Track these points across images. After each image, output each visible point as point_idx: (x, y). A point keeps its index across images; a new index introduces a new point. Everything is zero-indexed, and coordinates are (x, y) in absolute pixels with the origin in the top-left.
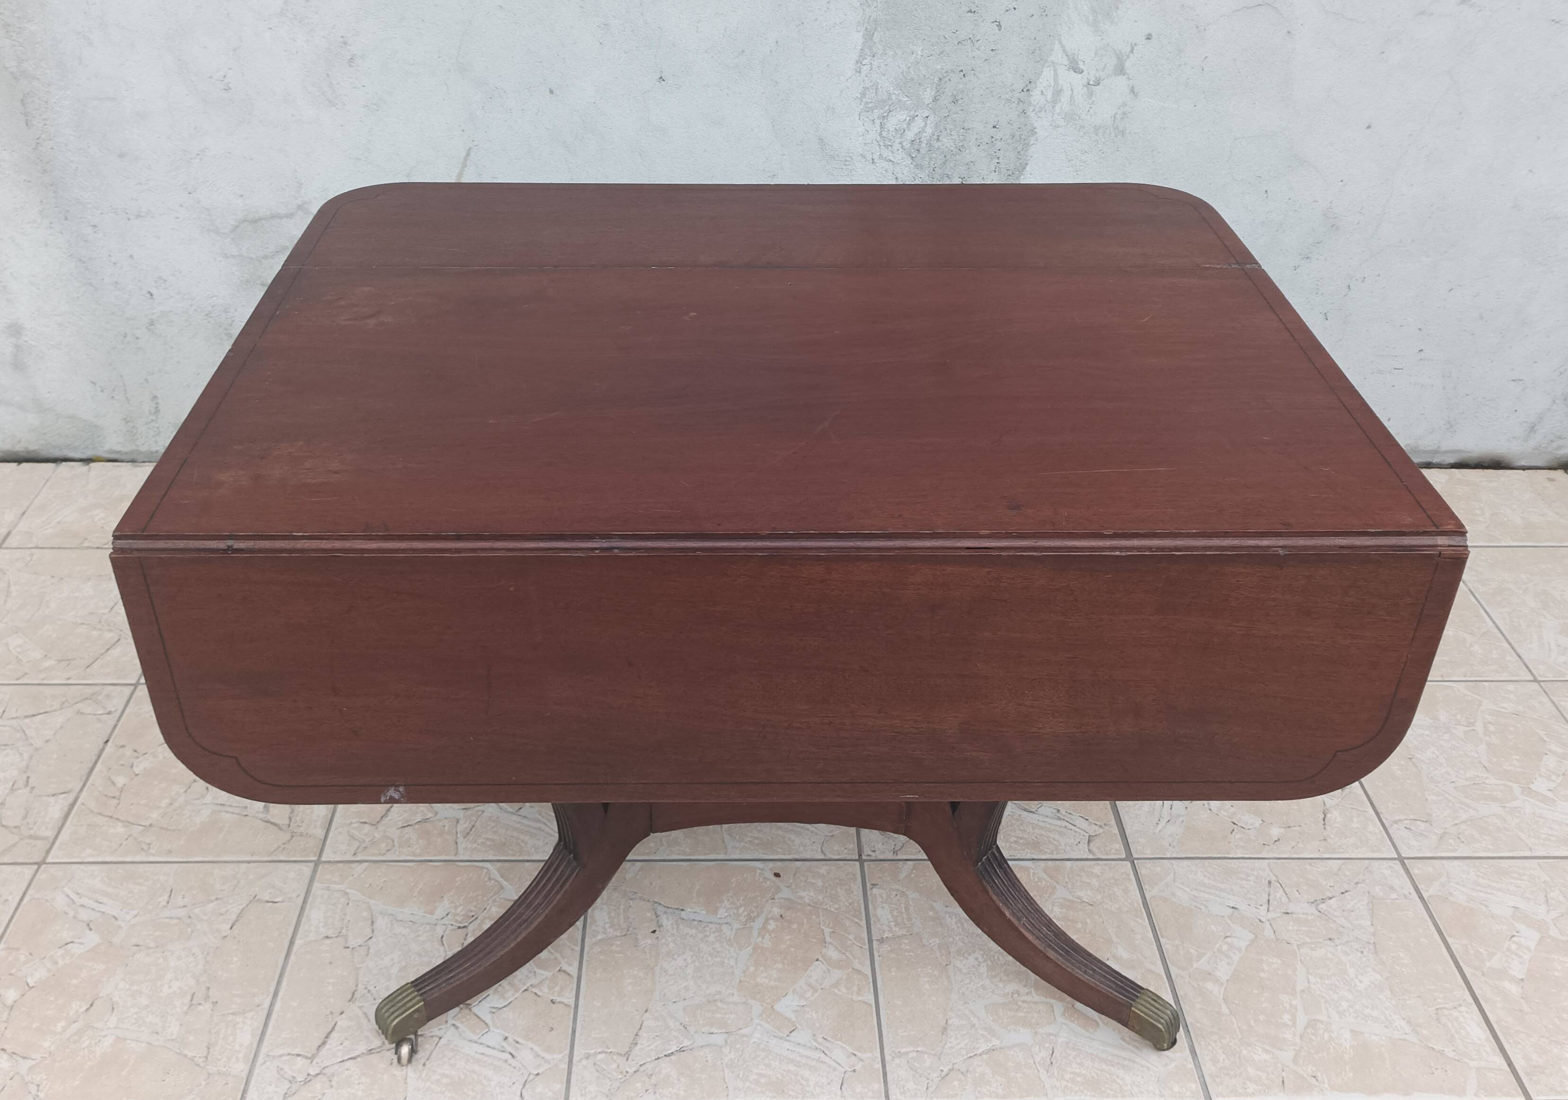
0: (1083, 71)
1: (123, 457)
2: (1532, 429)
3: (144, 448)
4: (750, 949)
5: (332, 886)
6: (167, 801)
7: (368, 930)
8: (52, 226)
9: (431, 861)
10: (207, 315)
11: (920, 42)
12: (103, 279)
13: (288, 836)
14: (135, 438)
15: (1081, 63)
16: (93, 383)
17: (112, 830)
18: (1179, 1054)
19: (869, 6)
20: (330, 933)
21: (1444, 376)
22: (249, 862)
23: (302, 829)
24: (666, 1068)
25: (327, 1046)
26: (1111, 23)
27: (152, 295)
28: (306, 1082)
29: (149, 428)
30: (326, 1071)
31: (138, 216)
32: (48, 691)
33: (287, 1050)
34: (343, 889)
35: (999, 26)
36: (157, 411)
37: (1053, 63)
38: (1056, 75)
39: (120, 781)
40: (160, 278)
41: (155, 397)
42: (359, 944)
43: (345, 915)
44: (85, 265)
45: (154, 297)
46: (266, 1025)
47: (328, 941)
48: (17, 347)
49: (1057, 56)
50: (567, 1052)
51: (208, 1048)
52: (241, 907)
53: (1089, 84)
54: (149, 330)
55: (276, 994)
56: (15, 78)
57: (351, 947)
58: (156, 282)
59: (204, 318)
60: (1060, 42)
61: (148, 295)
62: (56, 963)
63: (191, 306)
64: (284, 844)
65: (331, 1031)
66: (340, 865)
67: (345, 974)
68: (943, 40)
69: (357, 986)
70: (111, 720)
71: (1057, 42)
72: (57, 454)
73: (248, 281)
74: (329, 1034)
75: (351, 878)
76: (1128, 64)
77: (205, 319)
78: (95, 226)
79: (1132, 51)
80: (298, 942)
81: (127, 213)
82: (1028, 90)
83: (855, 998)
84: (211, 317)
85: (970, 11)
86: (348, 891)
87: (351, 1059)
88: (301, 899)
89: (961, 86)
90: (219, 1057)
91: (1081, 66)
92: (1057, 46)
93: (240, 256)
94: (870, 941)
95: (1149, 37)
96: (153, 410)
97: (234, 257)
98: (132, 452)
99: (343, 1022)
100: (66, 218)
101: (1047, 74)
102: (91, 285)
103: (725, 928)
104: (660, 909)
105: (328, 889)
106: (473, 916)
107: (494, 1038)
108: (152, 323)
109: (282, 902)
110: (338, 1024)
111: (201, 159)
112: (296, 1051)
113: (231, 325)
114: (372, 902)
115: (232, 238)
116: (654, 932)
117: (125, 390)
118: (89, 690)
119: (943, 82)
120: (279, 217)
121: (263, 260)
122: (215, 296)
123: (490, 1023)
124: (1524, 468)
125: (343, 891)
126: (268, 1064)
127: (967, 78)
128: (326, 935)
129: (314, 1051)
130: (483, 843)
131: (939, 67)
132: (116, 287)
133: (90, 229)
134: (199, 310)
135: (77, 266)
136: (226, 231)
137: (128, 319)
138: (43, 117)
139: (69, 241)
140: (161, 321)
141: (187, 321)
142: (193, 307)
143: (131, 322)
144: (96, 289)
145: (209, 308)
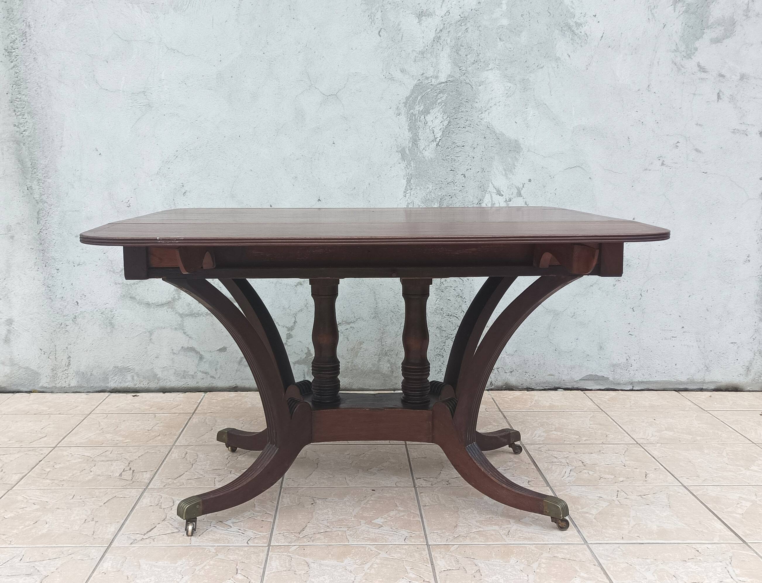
0: (503, 195)
1: (48, 390)
2: (748, 369)
3: (58, 386)
4: (360, 508)
5: (153, 494)
6: (71, 474)
7: (171, 504)
8: (38, 270)
10: (102, 313)
11: (431, 183)
12: (56, 296)
13: (132, 482)
14: (55, 379)
15: (502, 192)
16: (40, 349)
17: (44, 481)
18: (571, 531)
19: (408, 169)
20: (153, 505)
21: (697, 341)
22: (112, 489)
23: (138, 480)
24: (318, 536)
25: (152, 532)
26: (513, 174)
27: (78, 303)
28: (141, 540)
29: (63, 374)
30: (151, 538)
31: (79, 265)
32: (11, 449)
33: (132, 533)
35: (465, 176)
36: (69, 364)
37: (490, 192)
38: (491, 197)
39: (48, 470)
40: (83, 294)
41: (70, 357)
42: (167, 508)
43: (160, 500)
44: (50, 289)
46: (122, 527)
47: (152, 507)
48: (9, 331)
49: (491, 189)
50: (270, 532)
51: (94, 532)
52: (109, 499)
53: (506, 201)
54: (73, 321)
55: (126, 520)
56: (37, 202)
57: (163, 509)
58: (81, 297)
60: (492, 183)
61: (77, 304)
62: (19, 512)
63: (95, 308)
64: (129, 484)
66: (157, 489)
67: (160, 515)
68: (441, 183)
69: (166, 517)
70: (43, 456)
71: (490, 183)
72: (14, 388)
73: (124, 296)
74: (153, 529)
75: (162, 492)
76: (522, 192)
79: (523, 186)
80: (137, 507)
81: (74, 263)
82: (480, 204)
83: (411, 519)
84: (104, 314)
85: (451, 170)
86: (161, 495)
87: (164, 535)
88: (138, 496)
89: (450, 202)
90: (99, 534)
91: (502, 193)
92: (490, 185)
93: (122, 283)
94: (419, 506)
95: (530, 181)
96: (67, 364)
97: (119, 284)
98: (52, 388)
99: (159, 526)
100: (46, 266)
101: (487, 196)
102: (50, 298)
103: (347, 503)
104: (315, 499)
105: (151, 495)
107: (234, 529)
108: (75, 318)
109: (129, 498)
110: (157, 526)
112: (136, 533)
113: (113, 318)
114: (173, 497)
115: (120, 275)
116: (312, 504)
117: (56, 353)
118: (32, 449)
119: (442, 200)
121: (133, 285)
123: (232, 525)
124: (749, 391)
125: (158, 495)
126: (123, 536)
127: (453, 199)
128: (151, 505)
129: (145, 533)
131: (440, 194)
132: (62, 299)
133: (56, 271)
134: (99, 311)
135: (46, 290)
136: (118, 271)
137: (64, 316)
138: (46, 219)
139: (45, 277)
140: (80, 317)
141: (92, 316)
142: (96, 309)
143: (65, 317)
144: (52, 301)
145: (104, 309)
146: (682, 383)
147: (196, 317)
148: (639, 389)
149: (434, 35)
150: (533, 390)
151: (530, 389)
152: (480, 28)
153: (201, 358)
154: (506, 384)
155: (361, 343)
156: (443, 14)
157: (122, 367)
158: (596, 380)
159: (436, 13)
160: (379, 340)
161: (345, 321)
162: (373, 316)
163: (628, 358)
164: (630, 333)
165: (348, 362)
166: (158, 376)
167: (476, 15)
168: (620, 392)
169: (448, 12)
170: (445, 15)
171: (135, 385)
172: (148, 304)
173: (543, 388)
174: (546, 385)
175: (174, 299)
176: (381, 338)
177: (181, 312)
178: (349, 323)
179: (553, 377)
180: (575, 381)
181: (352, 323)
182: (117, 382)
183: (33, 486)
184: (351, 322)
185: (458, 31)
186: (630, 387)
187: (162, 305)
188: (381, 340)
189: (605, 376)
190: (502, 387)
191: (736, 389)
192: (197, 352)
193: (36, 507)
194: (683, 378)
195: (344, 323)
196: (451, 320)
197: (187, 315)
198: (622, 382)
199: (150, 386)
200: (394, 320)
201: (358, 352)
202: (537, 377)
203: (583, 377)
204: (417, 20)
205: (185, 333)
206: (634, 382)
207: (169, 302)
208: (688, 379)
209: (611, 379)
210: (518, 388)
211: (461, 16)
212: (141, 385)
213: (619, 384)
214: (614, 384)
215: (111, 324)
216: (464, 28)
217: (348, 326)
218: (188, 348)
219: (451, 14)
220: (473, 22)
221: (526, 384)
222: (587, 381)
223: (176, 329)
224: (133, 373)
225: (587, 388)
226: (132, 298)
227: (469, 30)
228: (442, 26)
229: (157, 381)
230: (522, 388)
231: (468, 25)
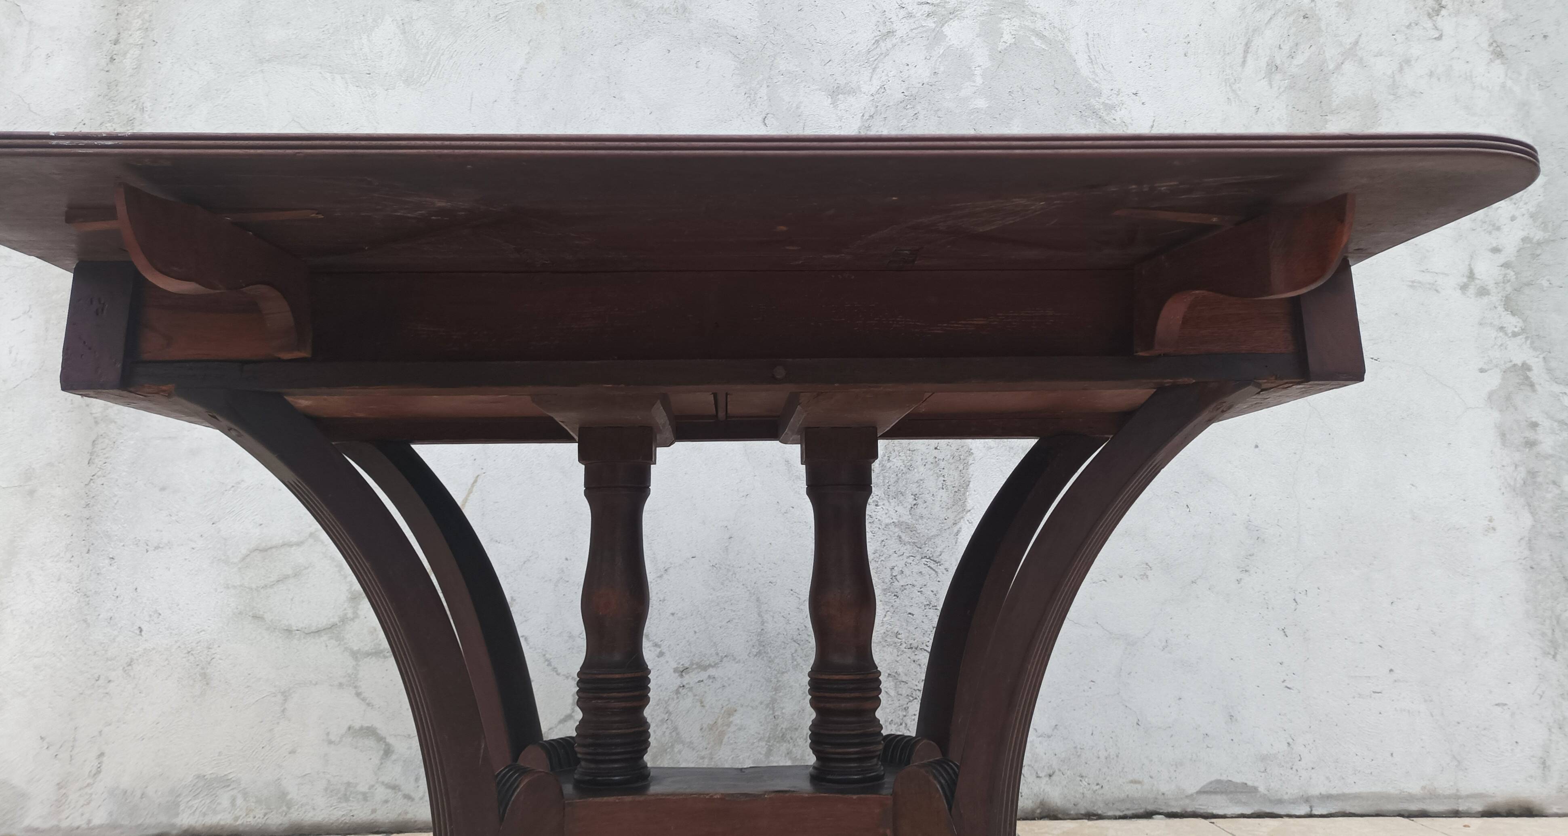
2: (1545, 765)
3: (65, 824)
10: (188, 652)
16: (42, 737)
21: (1425, 701)
27: (141, 631)
31: (157, 548)
40: (156, 611)
44: (87, 599)
45: (143, 633)
54: (125, 671)
58: (150, 616)
59: (185, 655)
61: (138, 632)
63: (176, 642)
73: (240, 613)
77: (185, 657)
81: (147, 545)
84: (192, 654)
93: (241, 586)
97: (234, 587)
100: (88, 552)
102: (85, 621)
111: (234, 491)
113: (209, 663)
115: (240, 568)
117: (73, 747)
120: (290, 545)
121: (262, 590)
122: (204, 630)
124: (1558, 816)
132: (109, 623)
133: (107, 561)
134: (183, 647)
135: (79, 601)
136: (235, 560)
137: (108, 659)
138: (107, 455)
139: (83, 574)
140: (140, 661)
141: (167, 659)
142: (178, 644)
143: (110, 662)
144: (88, 626)
145: (194, 644)
146: (1411, 798)
148: (1325, 812)
149: (859, 124)
150: (1100, 817)
151: (1094, 815)
152: (940, 114)
153: (388, 751)
154: (1042, 804)
155: (731, 712)
156: (873, 90)
157: (214, 776)
158: (1231, 792)
159: (862, 90)
160: (767, 706)
161: (697, 664)
162: (755, 651)
163: (1290, 741)
164: (1285, 684)
165: (703, 758)
166: (289, 797)
167: (931, 93)
168: (1286, 819)
169: (883, 87)
170: (878, 92)
171: (237, 818)
172: (289, 631)
173: (1121, 814)
174: (1128, 805)
175: (344, 620)
176: (773, 701)
177: (355, 648)
178: (705, 668)
179: (1139, 786)
180: (1187, 797)
181: (713, 667)
182: (197, 812)
184: (710, 666)
185: (902, 118)
186: (1304, 810)
187: (318, 632)
188: (772, 704)
189: (1250, 783)
190: (1033, 811)
191: (1528, 811)
192: (380, 739)
194: (1414, 787)
195: (694, 666)
196: (916, 658)
197: (368, 654)
198: (1286, 797)
199: (269, 822)
200: (799, 660)
201: (722, 734)
202: (1106, 787)
203: (1204, 787)
204: (830, 100)
205: (358, 694)
206: (1313, 797)
207: (333, 626)
208: (1424, 788)
209: (1262, 789)
210: (1068, 814)
211: (906, 94)
212: (249, 820)
213: (1280, 802)
214: (1270, 801)
215: (204, 675)
216: (911, 112)
217: (704, 675)
218: (361, 728)
219: (888, 91)
220: (927, 104)
221: (1085, 804)
222: (1213, 797)
223: (341, 685)
224: (235, 791)
225: (1215, 812)
226: (257, 617)
227: (921, 117)
228: (873, 110)
229: (285, 808)
230: (1077, 814)
231: (919, 108)
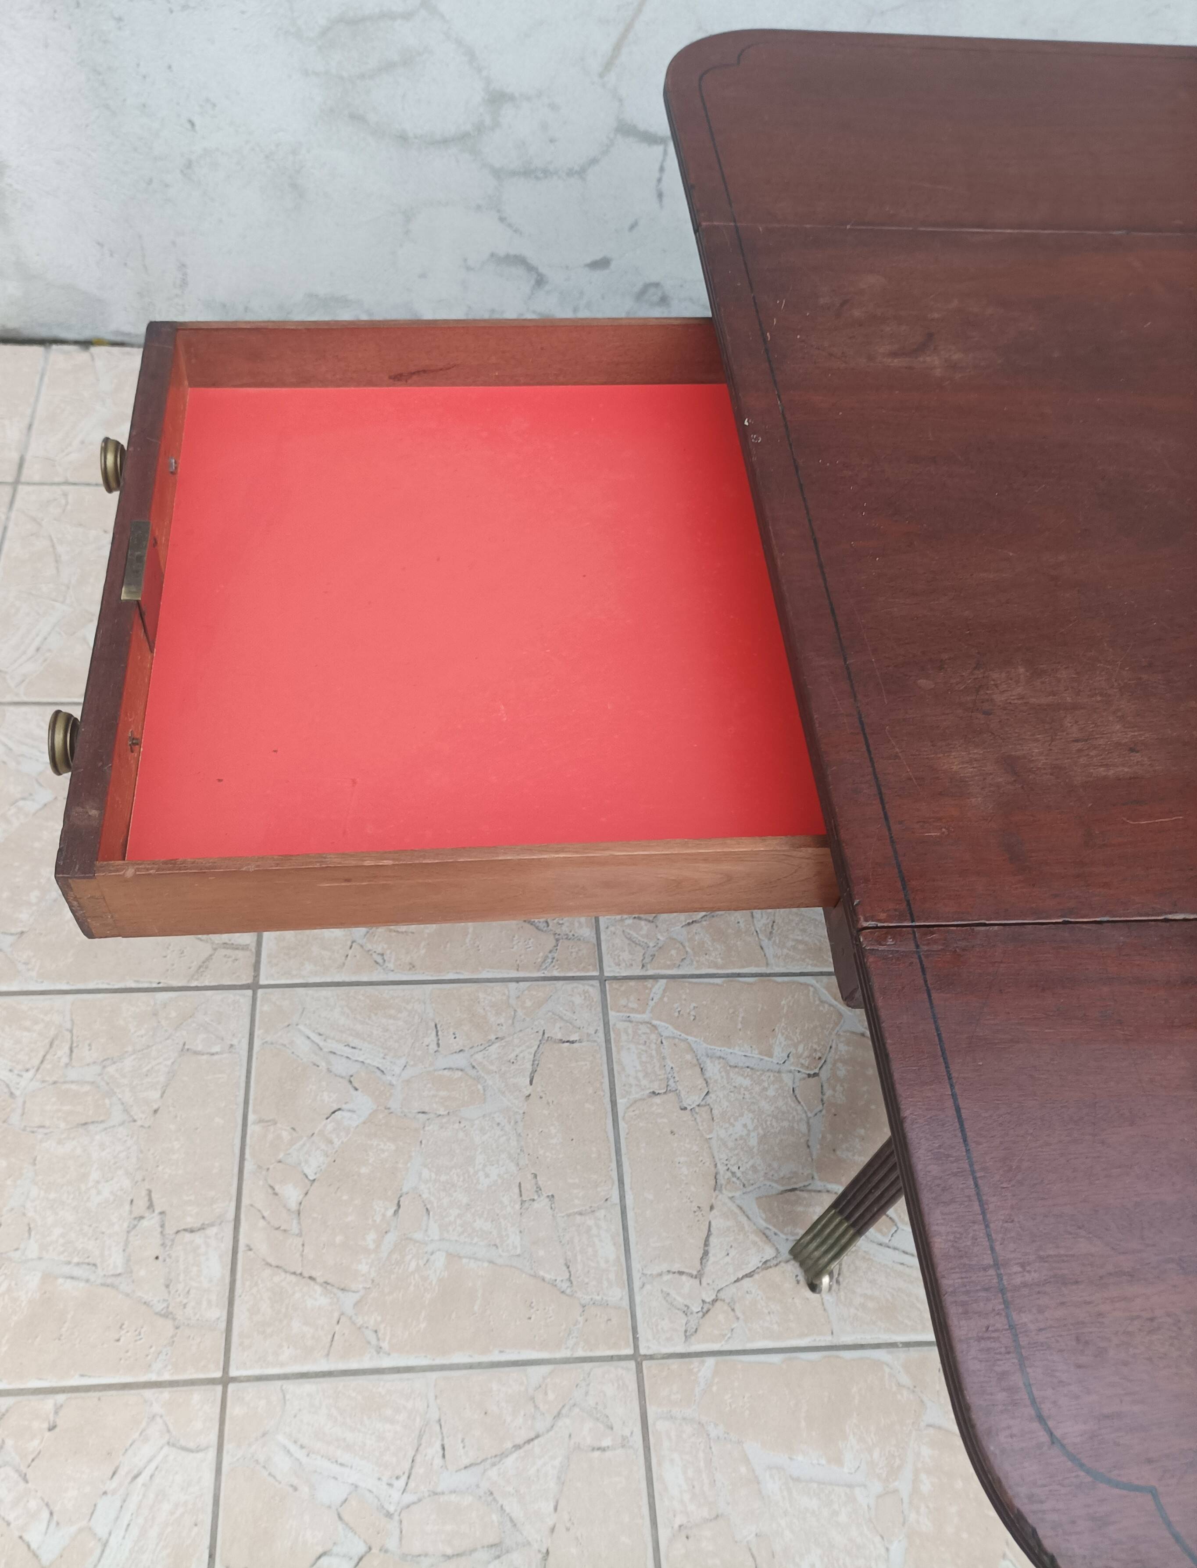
1: (133, 341)
5: (631, 1015)
7: (700, 1082)
8: (56, 16)
9: (739, 975)
10: (267, 157)
12: (125, 100)
16: (100, 244)
20: (655, 1087)
22: (517, 980)
25: (712, 1258)
27: (193, 125)
28: (704, 1314)
29: (170, 306)
30: (722, 1295)
33: (665, 1267)
34: (647, 1020)
36: (184, 283)
40: (206, 100)
41: (184, 265)
42: (698, 1103)
43: (664, 1058)
44: (100, 77)
45: (196, 128)
46: (625, 1228)
47: (657, 1100)
51: (568, 1267)
52: (533, 1050)
54: (184, 175)
57: (689, 1108)
58: (201, 106)
61: (188, 126)
63: (247, 142)
64: (550, 952)
65: (708, 1236)
66: (632, 983)
67: (695, 1148)
69: (716, 1165)
73: (332, 111)
74: (708, 1239)
75: (651, 1003)
78: (120, 19)
86: (655, 1022)
87: (747, 1276)
88: (601, 1034)
90: (586, 1280)
96: (179, 282)
99: (718, 1223)
102: (107, 107)
105: (629, 1020)
106: (820, 1058)
108: (189, 165)
109: (580, 1041)
110: (713, 1223)
112: (676, 1267)
113: (299, 172)
115: (319, 47)
117: (144, 256)
120: (391, 17)
121: (358, 81)
125: (648, 1023)
126: (648, 1287)
128: (652, 1091)
129: (698, 1267)
130: (794, 948)
132: (143, 111)
133: (113, 22)
134: (257, 149)
135: (88, 80)
137: (156, 159)
140: (202, 163)
141: (239, 163)
142: (250, 145)
143: (159, 162)
144: (114, 113)
145: (273, 146)
147: (537, 178)
153: (540, 281)
157: (328, 297)
172: (403, 139)
175: (480, 129)
177: (497, 165)
183: (309, 967)
187: (444, 142)
192: (530, 268)
193: (363, 1103)
197: (514, 173)
205: (502, 219)
207: (465, 136)
215: (295, 187)
218: (508, 256)
223: (479, 207)
226: (355, 117)
